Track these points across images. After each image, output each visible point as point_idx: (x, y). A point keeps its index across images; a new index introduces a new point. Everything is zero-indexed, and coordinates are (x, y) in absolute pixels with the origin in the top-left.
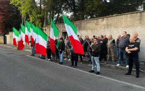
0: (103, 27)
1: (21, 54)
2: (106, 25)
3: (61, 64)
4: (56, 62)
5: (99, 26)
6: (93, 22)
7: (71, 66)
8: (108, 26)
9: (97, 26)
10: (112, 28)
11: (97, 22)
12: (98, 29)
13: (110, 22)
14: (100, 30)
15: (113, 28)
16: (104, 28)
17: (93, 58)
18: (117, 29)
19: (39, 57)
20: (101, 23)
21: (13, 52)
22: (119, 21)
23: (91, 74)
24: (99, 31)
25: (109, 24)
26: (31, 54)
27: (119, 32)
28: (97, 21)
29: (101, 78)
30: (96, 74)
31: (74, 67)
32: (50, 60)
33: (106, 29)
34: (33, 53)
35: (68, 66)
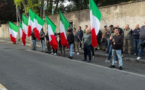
0: (116, 16)
1: (20, 49)
2: (120, 14)
3: (71, 59)
4: (65, 56)
5: (111, 15)
6: (104, 11)
7: (84, 61)
8: (122, 14)
9: (108, 15)
10: (127, 17)
11: (108, 11)
12: (110, 18)
13: (125, 10)
14: (112, 19)
15: (129, 17)
16: (117, 18)
17: (115, 51)
18: (133, 18)
19: (43, 51)
20: (113, 11)
21: (10, 47)
22: (136, 9)
23: (112, 70)
24: (111, 21)
25: (124, 12)
26: (32, 49)
27: (136, 21)
28: (109, 9)
29: (127, 74)
30: (120, 70)
31: (88, 62)
32: (56, 55)
33: (120, 18)
34: (34, 48)
35: (80, 61)
